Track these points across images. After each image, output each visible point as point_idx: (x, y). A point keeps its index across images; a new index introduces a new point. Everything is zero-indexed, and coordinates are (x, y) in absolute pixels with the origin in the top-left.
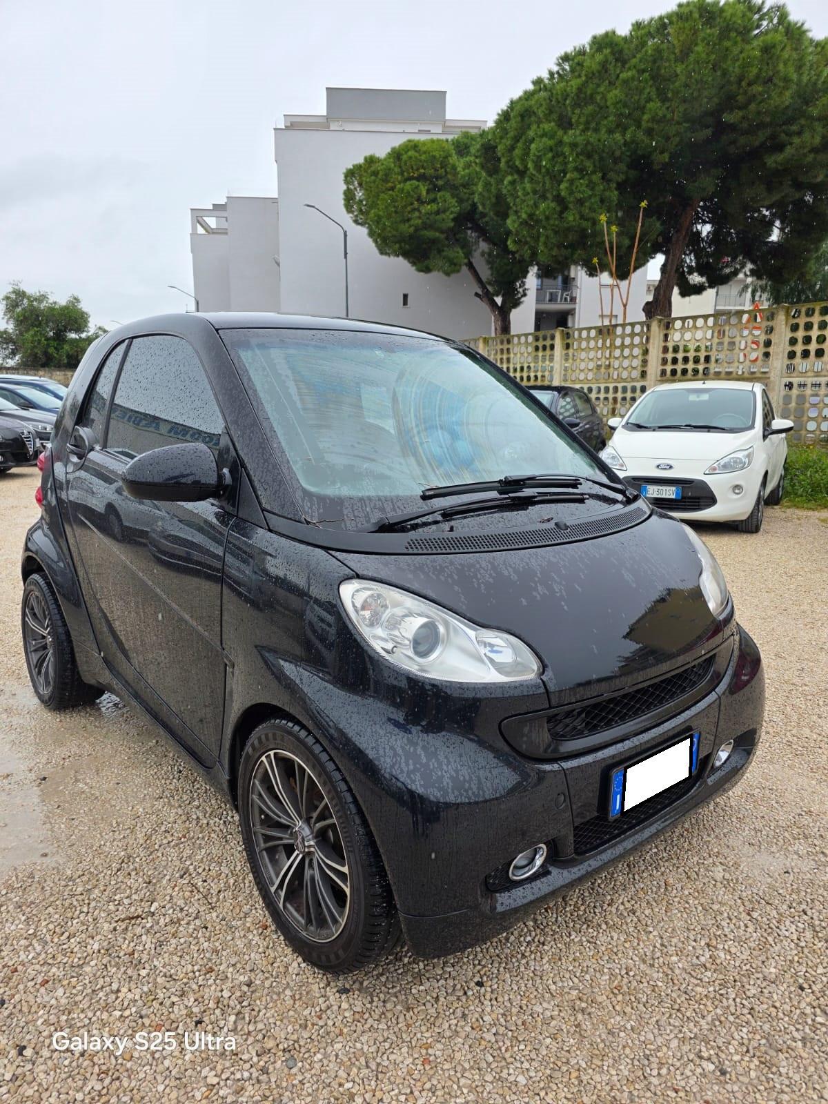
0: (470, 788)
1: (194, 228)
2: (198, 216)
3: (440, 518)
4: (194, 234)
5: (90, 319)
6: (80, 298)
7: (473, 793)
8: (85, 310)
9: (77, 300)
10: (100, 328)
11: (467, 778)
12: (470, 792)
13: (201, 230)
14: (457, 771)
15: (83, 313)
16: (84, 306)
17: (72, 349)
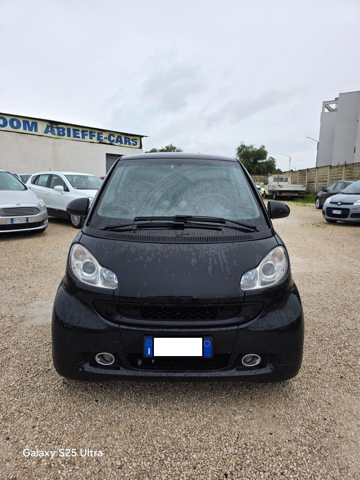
0: (75, 320)
1: (323, 110)
2: (326, 105)
3: (136, 228)
4: (323, 113)
5: (268, 154)
6: (265, 146)
7: (75, 322)
8: (266, 151)
9: (264, 147)
10: (271, 157)
11: (76, 316)
12: (74, 321)
13: (326, 110)
14: (73, 313)
15: (265, 152)
16: (266, 149)
17: (258, 166)
